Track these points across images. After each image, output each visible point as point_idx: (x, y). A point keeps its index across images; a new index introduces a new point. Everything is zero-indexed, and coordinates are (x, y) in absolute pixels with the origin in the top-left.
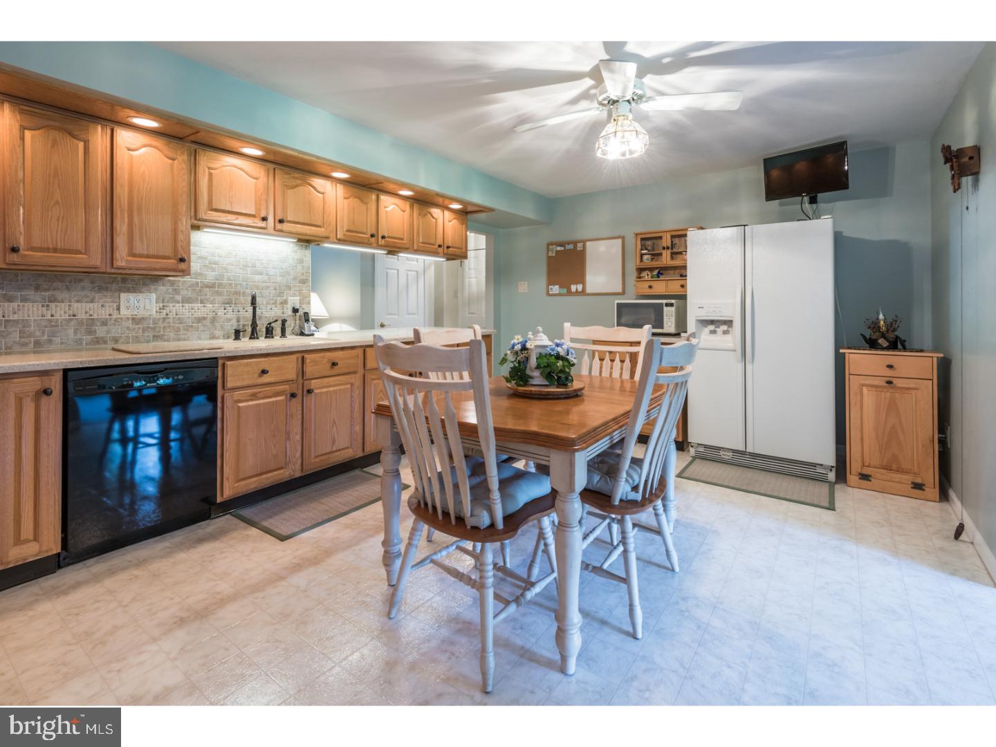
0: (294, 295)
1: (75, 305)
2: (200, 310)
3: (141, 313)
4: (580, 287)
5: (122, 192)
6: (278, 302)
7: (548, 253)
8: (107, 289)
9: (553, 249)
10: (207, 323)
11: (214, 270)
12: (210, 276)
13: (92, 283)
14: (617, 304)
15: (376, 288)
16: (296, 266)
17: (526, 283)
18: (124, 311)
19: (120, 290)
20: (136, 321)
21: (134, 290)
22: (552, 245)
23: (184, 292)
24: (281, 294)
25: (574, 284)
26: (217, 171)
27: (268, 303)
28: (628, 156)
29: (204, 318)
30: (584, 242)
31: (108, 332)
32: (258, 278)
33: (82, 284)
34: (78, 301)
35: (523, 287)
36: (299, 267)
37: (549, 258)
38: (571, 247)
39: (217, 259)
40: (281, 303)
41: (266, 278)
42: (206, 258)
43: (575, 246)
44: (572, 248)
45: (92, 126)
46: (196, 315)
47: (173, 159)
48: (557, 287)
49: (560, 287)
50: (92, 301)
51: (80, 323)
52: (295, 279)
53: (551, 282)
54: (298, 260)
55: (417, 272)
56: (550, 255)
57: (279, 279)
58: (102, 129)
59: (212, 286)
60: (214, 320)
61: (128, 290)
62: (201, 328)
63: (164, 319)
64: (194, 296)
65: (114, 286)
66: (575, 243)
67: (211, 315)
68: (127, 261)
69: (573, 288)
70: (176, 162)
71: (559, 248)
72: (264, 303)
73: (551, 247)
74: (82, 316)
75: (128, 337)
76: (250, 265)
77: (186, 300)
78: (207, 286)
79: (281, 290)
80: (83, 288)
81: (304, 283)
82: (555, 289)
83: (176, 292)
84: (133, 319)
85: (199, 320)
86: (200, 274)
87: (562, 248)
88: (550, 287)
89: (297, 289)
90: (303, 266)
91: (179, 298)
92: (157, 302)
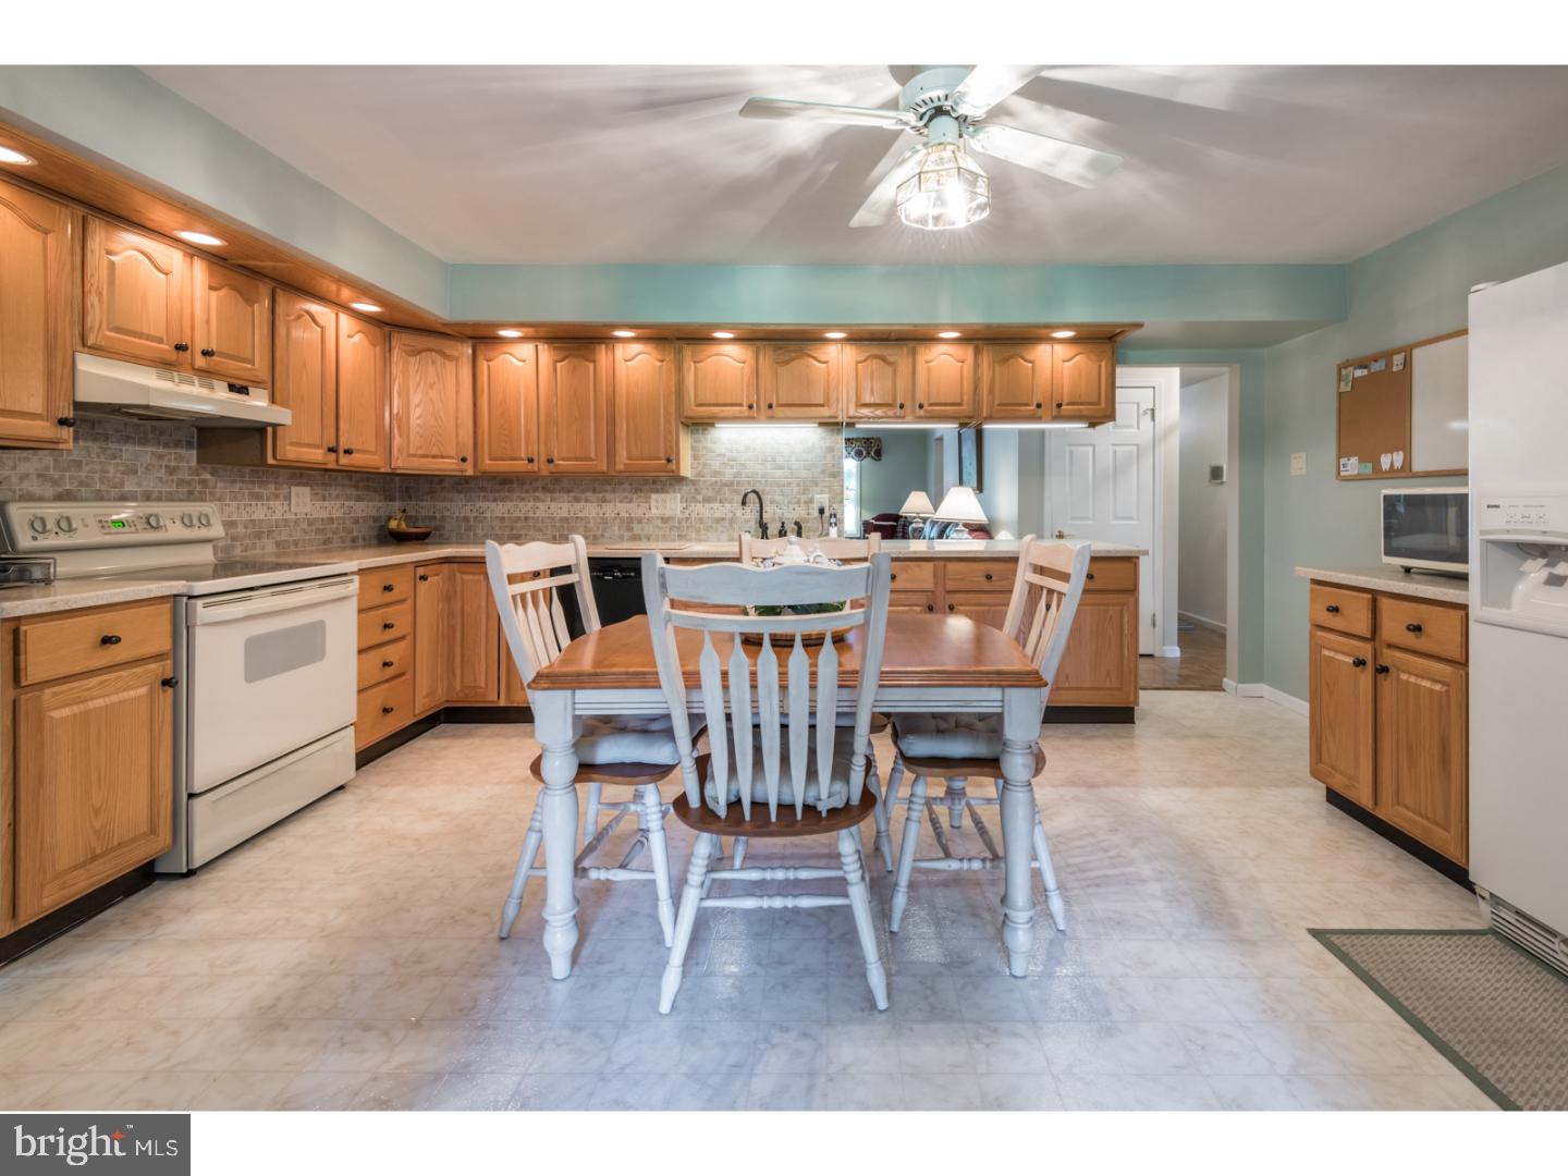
0: (822, 492)
1: (619, 505)
2: (719, 510)
3: (668, 513)
4: (1398, 459)
5: (621, 403)
6: (802, 501)
7: (1339, 387)
8: (641, 491)
9: (1347, 376)
10: (726, 524)
11: (732, 467)
12: (728, 474)
13: (631, 484)
14: (1385, 497)
15: (1047, 478)
16: (825, 457)
17: (1303, 455)
18: (654, 511)
19: (652, 491)
20: (665, 520)
21: (662, 491)
22: (1345, 368)
23: (704, 492)
24: (805, 491)
25: (1386, 452)
26: (702, 364)
27: (790, 502)
29: (723, 519)
30: (1408, 351)
31: (643, 530)
32: (779, 472)
33: (624, 486)
34: (621, 502)
35: (1298, 464)
36: (829, 457)
37: (1340, 395)
38: (1378, 366)
39: (734, 454)
40: (806, 502)
41: (787, 472)
42: (724, 456)
43: (1389, 365)
44: (1383, 368)
45: (597, 346)
46: (717, 515)
47: (662, 361)
48: (1354, 460)
49: (1361, 461)
50: (631, 502)
51: (622, 521)
52: (823, 472)
53: (1342, 453)
54: (827, 448)
55: (1138, 445)
56: (1341, 390)
57: (803, 473)
58: (607, 347)
59: (729, 484)
60: (732, 521)
61: (657, 491)
62: (720, 529)
63: (687, 519)
64: (714, 495)
65: (647, 488)
66: (1388, 355)
67: (729, 516)
68: (625, 465)
69: (1385, 461)
70: (665, 363)
71: (1359, 373)
72: (786, 502)
73: (1344, 372)
74: (624, 515)
75: (657, 535)
76: (769, 459)
77: (707, 500)
78: (727, 486)
79: (806, 486)
80: (624, 490)
81: (835, 477)
82: (1352, 465)
83: (698, 491)
84: (662, 519)
85: (720, 520)
86: (719, 472)
87: (1365, 372)
88: (1343, 461)
89: (827, 484)
90: (834, 456)
91: (700, 498)
92: (681, 502)
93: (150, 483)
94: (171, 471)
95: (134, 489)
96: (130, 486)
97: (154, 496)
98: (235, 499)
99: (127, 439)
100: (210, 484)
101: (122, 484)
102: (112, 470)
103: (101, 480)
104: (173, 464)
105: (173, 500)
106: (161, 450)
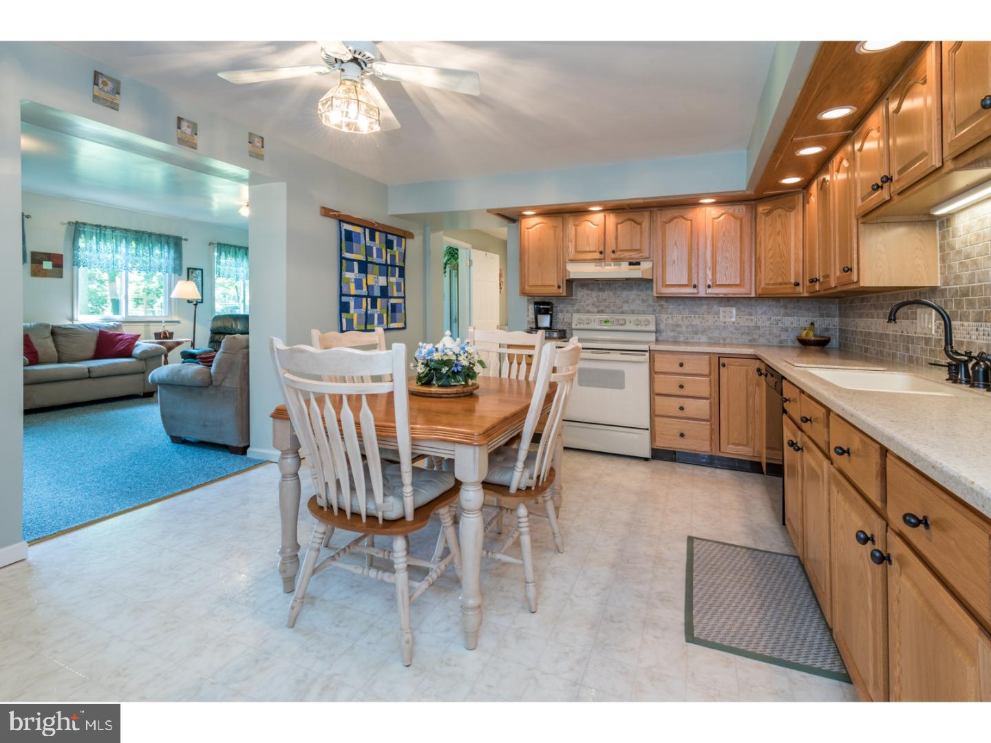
28: (345, 129)
93: (633, 307)
94: (644, 301)
95: (627, 309)
96: (626, 307)
97: (636, 312)
98: (680, 313)
99: (624, 289)
100: (665, 307)
101: (622, 307)
102: (617, 301)
103: (614, 306)
104: (645, 298)
105: (645, 314)
106: (639, 293)
